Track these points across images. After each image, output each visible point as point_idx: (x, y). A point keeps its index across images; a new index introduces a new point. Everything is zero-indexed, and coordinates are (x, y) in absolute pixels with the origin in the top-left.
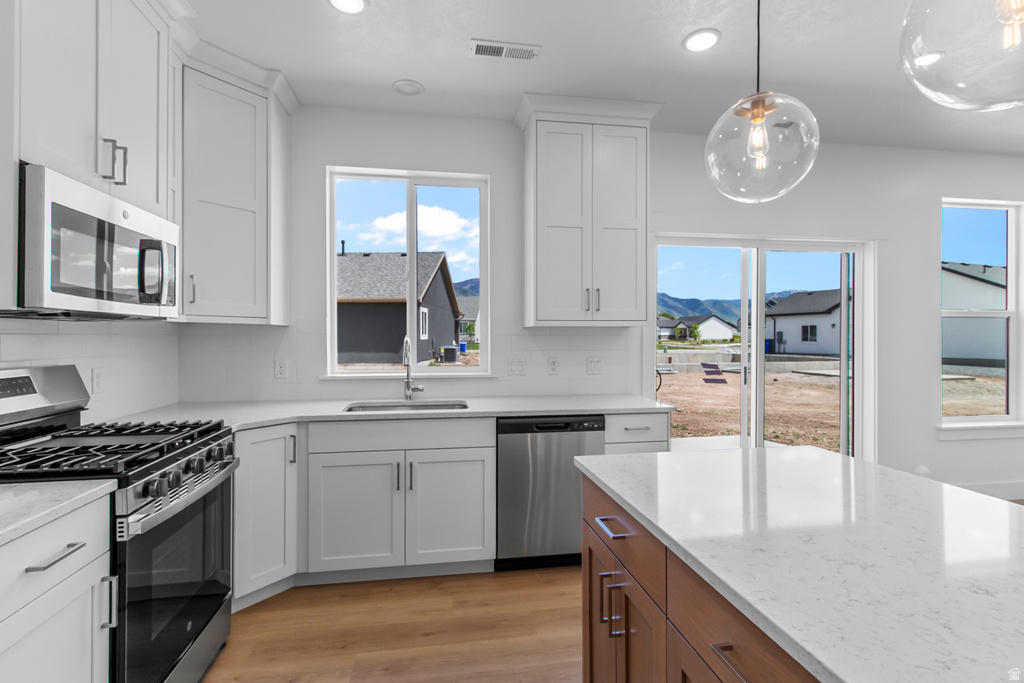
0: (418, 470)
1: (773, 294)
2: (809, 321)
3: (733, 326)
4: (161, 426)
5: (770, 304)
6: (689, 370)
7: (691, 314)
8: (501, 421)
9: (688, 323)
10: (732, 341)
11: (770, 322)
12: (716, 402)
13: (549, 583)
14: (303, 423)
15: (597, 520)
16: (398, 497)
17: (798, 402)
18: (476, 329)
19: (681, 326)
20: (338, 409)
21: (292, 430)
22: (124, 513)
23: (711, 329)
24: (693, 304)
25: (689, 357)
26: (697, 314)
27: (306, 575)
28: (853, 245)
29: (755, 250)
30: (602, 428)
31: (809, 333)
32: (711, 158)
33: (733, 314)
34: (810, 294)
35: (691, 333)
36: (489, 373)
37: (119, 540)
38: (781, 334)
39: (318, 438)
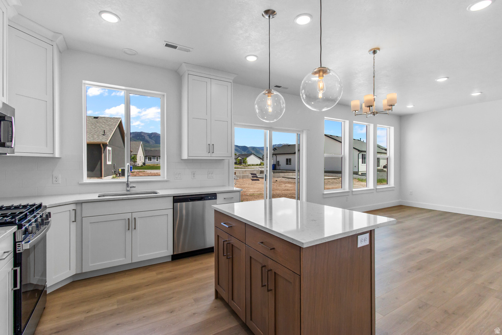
0: (138, 221)
1: (276, 145)
2: (289, 157)
3: (260, 158)
4: (4, 207)
5: (275, 149)
6: (243, 177)
7: (243, 153)
8: (175, 198)
9: (243, 157)
10: (260, 165)
11: (275, 156)
12: (254, 190)
13: (195, 261)
14: (79, 203)
15: (222, 223)
16: (129, 233)
17: (284, 189)
18: (137, 158)
19: (239, 158)
20: (95, 197)
21: (73, 207)
22: (20, 240)
23: (252, 160)
24: (244, 148)
25: (243, 172)
26: (246, 153)
27: (82, 274)
28: (299, 131)
29: (269, 131)
30: (216, 199)
31: (288, 161)
32: (256, 106)
33: (260, 153)
34: (289, 145)
35: (244, 161)
36: (166, 179)
37: (17, 252)
38: (278, 162)
39: (87, 210)
